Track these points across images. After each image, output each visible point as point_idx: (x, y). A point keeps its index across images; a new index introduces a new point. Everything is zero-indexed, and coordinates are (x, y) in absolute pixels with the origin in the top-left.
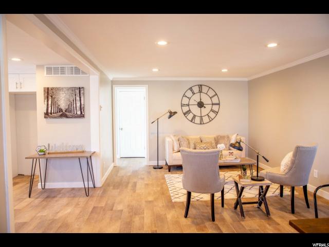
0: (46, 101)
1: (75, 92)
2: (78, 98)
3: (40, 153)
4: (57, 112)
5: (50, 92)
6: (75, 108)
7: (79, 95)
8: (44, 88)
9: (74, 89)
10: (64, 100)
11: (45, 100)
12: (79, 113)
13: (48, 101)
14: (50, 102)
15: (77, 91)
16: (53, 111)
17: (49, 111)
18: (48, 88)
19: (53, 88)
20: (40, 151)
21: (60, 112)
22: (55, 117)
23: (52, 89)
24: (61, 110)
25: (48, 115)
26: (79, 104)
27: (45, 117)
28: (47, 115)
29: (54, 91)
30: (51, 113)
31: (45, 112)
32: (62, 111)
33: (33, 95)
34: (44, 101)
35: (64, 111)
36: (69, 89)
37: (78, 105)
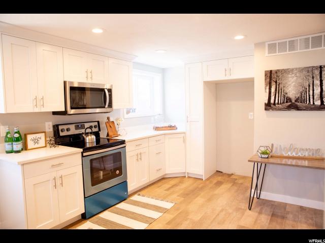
0: (268, 87)
1: (313, 74)
2: (317, 82)
3: (263, 156)
4: (284, 103)
5: (274, 76)
6: (311, 97)
7: (319, 77)
8: (265, 71)
9: (310, 69)
10: (295, 86)
11: (266, 86)
12: (318, 103)
13: (270, 89)
14: (273, 90)
15: (317, 72)
16: (277, 102)
17: (272, 101)
18: (271, 71)
19: (278, 70)
20: (263, 153)
21: (287, 102)
22: (280, 110)
23: (277, 72)
24: (289, 100)
25: (270, 106)
26: (319, 90)
27: (266, 109)
28: (268, 106)
29: (279, 74)
30: (274, 104)
31: (267, 102)
32: (291, 102)
33: (250, 82)
34: (266, 89)
35: (293, 101)
36: (301, 70)
37: (317, 91)
